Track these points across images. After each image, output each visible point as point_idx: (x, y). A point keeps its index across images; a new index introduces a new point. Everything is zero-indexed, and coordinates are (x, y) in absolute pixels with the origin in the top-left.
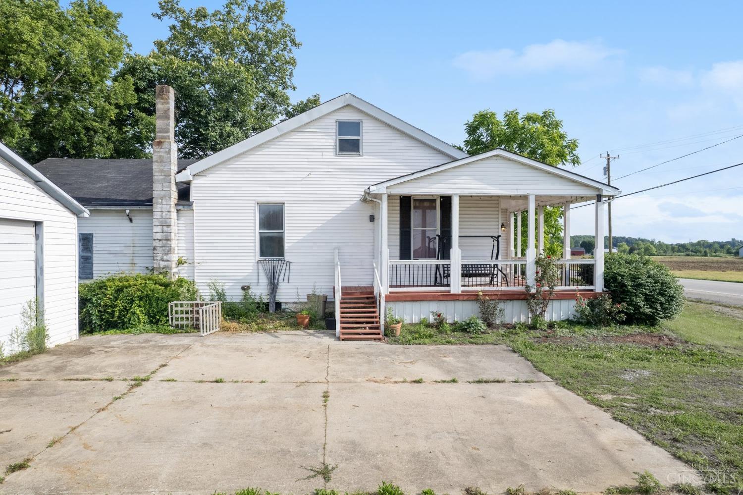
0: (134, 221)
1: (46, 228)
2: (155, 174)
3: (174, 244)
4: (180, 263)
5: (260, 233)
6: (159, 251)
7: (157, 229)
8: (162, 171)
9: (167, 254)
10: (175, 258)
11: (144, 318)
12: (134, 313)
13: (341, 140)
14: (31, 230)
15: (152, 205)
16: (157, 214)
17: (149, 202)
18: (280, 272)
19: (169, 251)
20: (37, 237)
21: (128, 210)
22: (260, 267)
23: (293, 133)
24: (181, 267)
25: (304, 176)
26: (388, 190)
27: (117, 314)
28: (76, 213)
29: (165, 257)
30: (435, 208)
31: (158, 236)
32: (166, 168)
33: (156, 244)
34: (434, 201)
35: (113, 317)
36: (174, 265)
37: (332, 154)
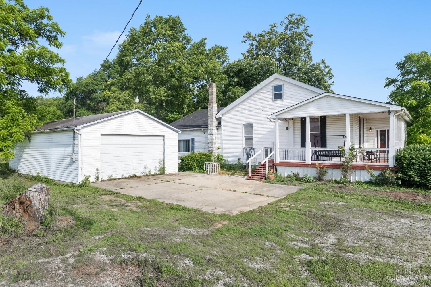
0: (205, 133)
1: (165, 137)
2: (209, 116)
3: (214, 141)
4: (218, 149)
5: (245, 136)
6: (210, 144)
7: (209, 136)
8: (210, 115)
9: (212, 145)
10: (215, 147)
11: (197, 167)
12: (194, 165)
13: (275, 94)
14: (162, 138)
15: (208, 127)
16: (209, 130)
17: (207, 126)
18: (251, 153)
19: (213, 144)
20: (164, 140)
21: (202, 129)
22: (244, 151)
23: (256, 94)
24: (219, 150)
25: (260, 111)
26: (277, 117)
27: (190, 165)
28: (177, 132)
29: (212, 146)
30: (319, 122)
31: (210, 139)
32: (211, 114)
33: (209, 141)
34: (318, 118)
35: (189, 166)
36: (215, 149)
37: (271, 101)
